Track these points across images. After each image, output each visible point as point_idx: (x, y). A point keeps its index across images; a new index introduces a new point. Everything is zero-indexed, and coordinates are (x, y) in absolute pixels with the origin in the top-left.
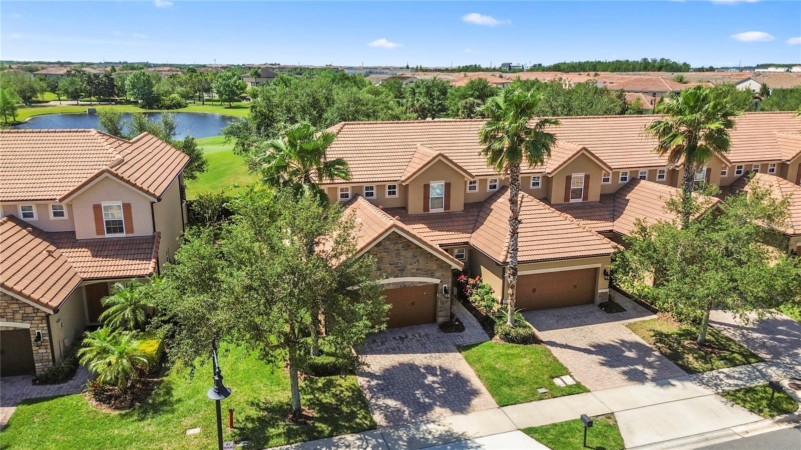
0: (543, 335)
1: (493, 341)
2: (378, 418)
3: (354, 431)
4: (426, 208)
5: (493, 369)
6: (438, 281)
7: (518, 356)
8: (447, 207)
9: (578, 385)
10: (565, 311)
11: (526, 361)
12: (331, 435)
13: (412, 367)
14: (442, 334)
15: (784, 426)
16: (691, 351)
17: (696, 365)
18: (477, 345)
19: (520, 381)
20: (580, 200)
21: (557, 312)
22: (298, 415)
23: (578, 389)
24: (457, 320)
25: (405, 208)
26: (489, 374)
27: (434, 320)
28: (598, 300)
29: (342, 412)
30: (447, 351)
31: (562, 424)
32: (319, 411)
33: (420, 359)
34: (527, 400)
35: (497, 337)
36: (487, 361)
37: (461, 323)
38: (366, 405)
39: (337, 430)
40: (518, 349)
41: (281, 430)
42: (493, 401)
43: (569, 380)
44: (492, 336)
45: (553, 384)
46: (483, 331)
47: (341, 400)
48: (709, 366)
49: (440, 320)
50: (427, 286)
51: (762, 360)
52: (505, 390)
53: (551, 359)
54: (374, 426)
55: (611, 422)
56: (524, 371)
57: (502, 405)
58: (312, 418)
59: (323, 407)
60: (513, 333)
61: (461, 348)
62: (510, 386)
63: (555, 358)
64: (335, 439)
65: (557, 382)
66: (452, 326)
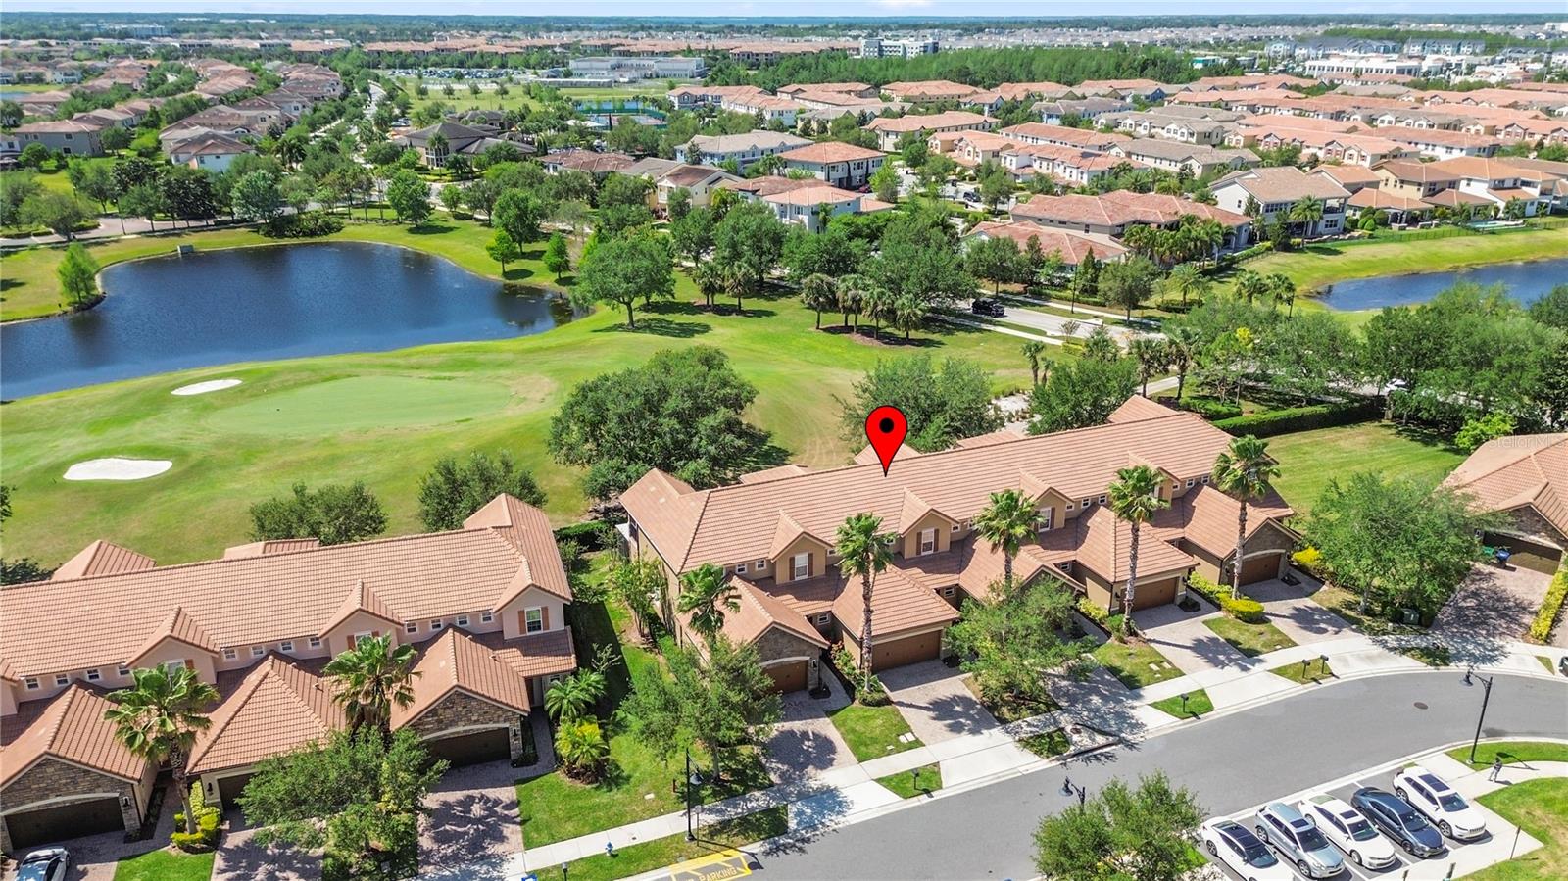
0: (894, 696)
1: (854, 705)
2: (774, 778)
3: (759, 789)
4: (792, 577)
5: (853, 731)
6: (808, 658)
7: (873, 718)
8: (811, 573)
9: (917, 740)
10: (914, 668)
11: (879, 722)
12: (744, 793)
13: (792, 733)
14: (813, 700)
15: (1054, 764)
16: (1007, 703)
17: (1008, 715)
18: (841, 710)
19: (875, 741)
20: (931, 552)
21: (907, 670)
22: (718, 781)
23: (917, 743)
24: (825, 686)
25: (772, 578)
26: (851, 736)
27: (805, 688)
28: (942, 656)
29: (747, 775)
30: (818, 717)
31: (902, 774)
32: (732, 776)
33: (797, 726)
34: (878, 756)
35: (857, 701)
36: (850, 724)
37: (827, 688)
38: (763, 769)
39: (747, 789)
40: (873, 711)
41: (709, 792)
42: (854, 759)
43: (910, 736)
44: (853, 700)
45: (898, 741)
46: (845, 695)
47: (745, 767)
48: (1017, 716)
49: (811, 687)
50: (800, 662)
51: (1060, 708)
52: (863, 748)
53: (898, 719)
54: (772, 784)
55: (936, 769)
56: (878, 731)
57: (861, 761)
58: (728, 781)
59: (734, 772)
60: (869, 699)
61: (830, 713)
62: (866, 745)
63: (902, 719)
64: (747, 796)
65: (902, 739)
66: (821, 692)
